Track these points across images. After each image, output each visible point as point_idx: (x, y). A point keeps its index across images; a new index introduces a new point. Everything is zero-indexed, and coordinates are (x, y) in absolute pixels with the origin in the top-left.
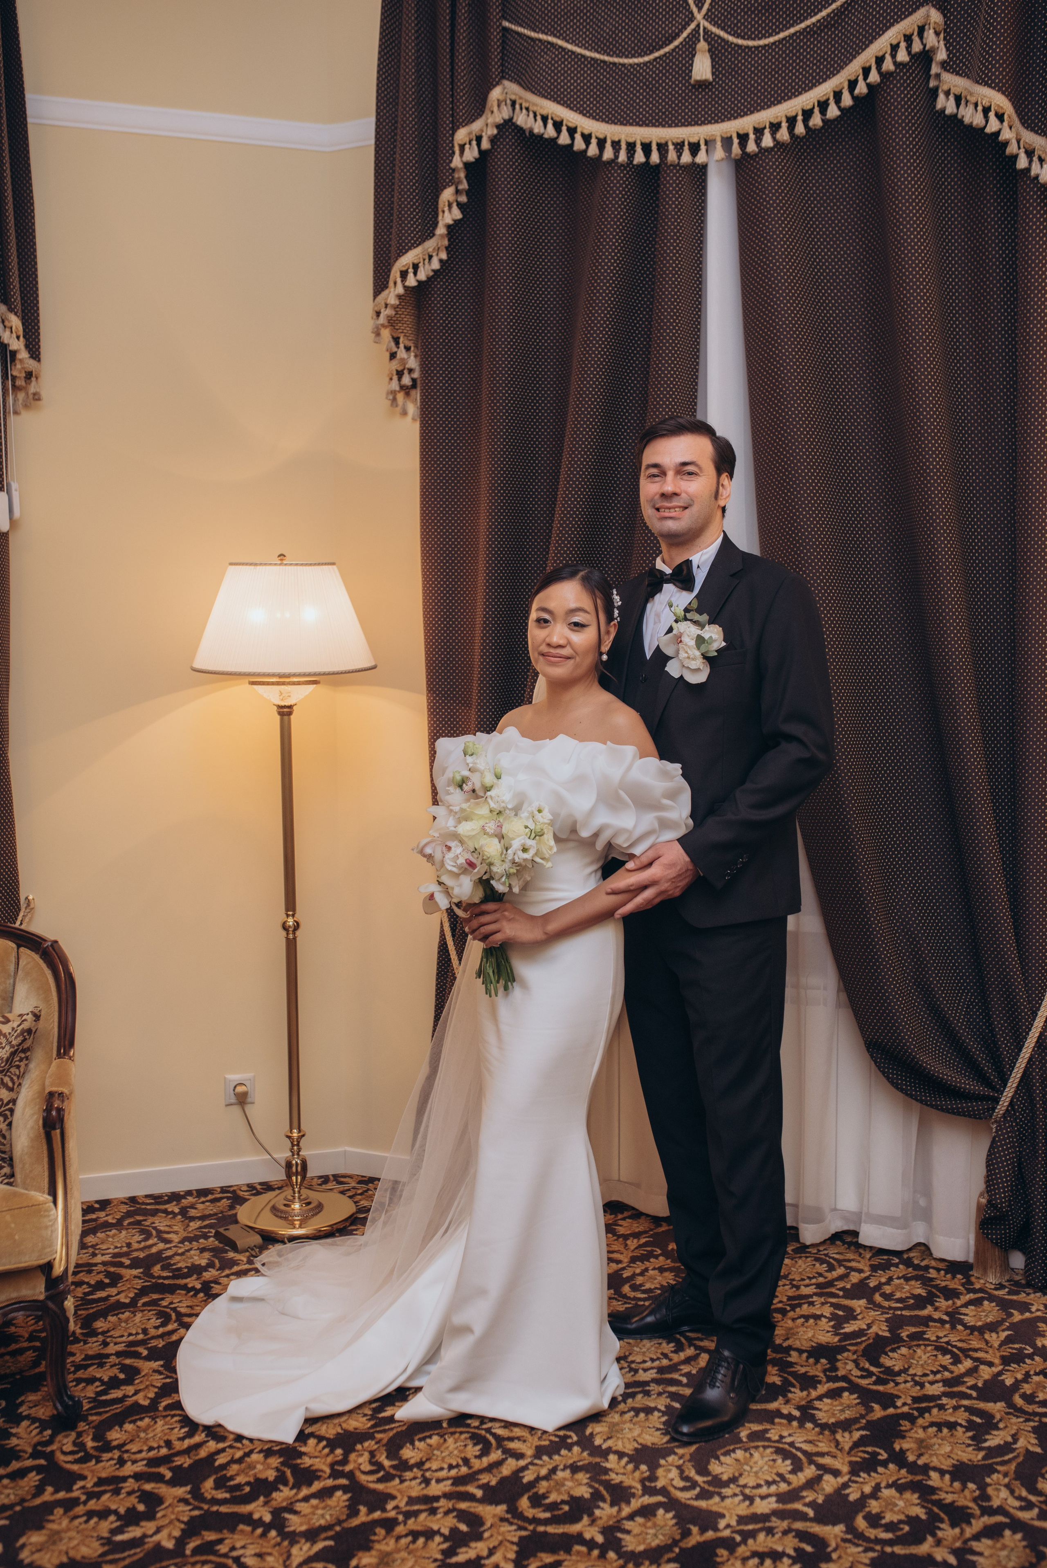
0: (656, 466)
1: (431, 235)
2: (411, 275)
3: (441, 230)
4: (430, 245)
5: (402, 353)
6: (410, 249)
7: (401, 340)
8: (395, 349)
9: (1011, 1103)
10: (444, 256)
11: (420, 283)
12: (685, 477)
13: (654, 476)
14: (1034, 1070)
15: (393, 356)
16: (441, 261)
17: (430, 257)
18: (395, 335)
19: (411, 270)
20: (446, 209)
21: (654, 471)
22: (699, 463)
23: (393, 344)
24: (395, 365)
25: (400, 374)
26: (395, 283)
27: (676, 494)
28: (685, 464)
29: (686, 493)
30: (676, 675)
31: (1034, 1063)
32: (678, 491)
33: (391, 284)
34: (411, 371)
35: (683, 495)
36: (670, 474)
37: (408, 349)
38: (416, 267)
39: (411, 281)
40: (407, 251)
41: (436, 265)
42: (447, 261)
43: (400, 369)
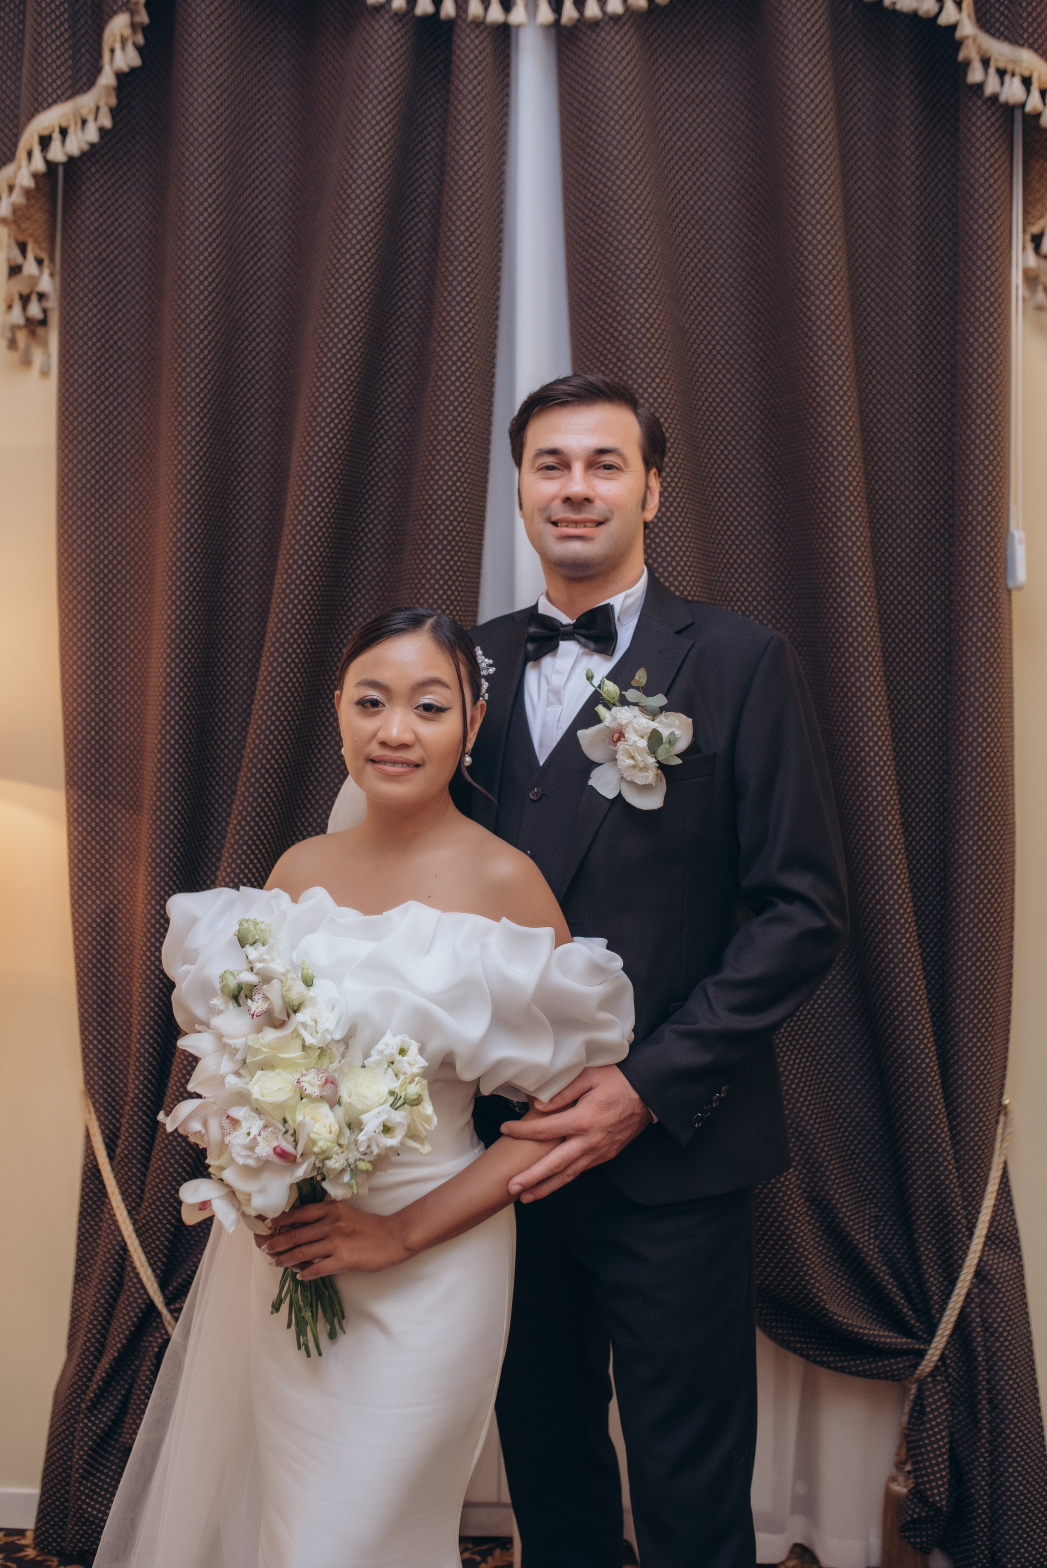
0: (553, 452)
1: (90, 84)
2: (56, 144)
3: (107, 78)
4: (86, 101)
5: (30, 267)
6: (55, 102)
7: (30, 247)
8: (19, 259)
9: (942, 1358)
10: (106, 121)
11: (71, 159)
12: (602, 472)
13: (549, 468)
14: (973, 1310)
15: (15, 270)
16: (102, 130)
17: (84, 122)
18: (21, 239)
19: (56, 136)
20: (118, 46)
21: (549, 460)
22: (624, 451)
23: (16, 253)
24: (19, 285)
25: (25, 300)
26: (30, 154)
27: (588, 500)
28: (602, 452)
29: (602, 498)
30: (610, 794)
31: (972, 1300)
32: (591, 494)
33: (21, 153)
34: (41, 296)
35: (598, 503)
36: (578, 468)
37: (40, 262)
38: (64, 132)
39: (57, 153)
40: (50, 106)
41: (92, 135)
42: (110, 131)
43: (25, 291)
